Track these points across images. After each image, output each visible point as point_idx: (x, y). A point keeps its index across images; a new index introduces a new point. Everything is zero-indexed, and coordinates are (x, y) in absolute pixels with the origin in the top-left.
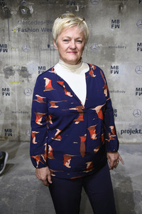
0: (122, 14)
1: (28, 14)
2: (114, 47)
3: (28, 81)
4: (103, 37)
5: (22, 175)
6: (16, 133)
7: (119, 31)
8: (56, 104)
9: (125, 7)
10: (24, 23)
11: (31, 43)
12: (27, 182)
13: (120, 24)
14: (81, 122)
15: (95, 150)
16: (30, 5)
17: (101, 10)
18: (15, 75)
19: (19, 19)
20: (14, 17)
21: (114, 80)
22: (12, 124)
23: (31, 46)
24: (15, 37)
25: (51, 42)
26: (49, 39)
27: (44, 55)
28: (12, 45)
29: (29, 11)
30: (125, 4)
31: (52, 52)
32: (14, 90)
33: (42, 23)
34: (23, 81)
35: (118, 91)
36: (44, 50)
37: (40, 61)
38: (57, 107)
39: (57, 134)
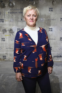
1: (13, 6)
3: (13, 35)
4: (45, 15)
5: (10, 75)
6: (8, 57)
7: (52, 13)
8: (24, 44)
9: (55, 2)
10: (11, 10)
11: (14, 18)
12: (13, 78)
13: (53, 10)
14: (35, 52)
15: (42, 65)
16: (14, 2)
17: (44, 4)
18: (7, 32)
19: (9, 8)
20: (6, 7)
21: (50, 34)
22: (6, 54)
23: (14, 20)
24: (7, 16)
25: (23, 18)
26: (22, 16)
27: (20, 24)
28: (6, 19)
29: (13, 4)
30: (55, 1)
31: (23, 22)
32: (7, 39)
33: (19, 10)
34: (11, 35)
35: (52, 39)
36: (20, 21)
37: (18, 26)
38: (25, 45)
39: (25, 58)
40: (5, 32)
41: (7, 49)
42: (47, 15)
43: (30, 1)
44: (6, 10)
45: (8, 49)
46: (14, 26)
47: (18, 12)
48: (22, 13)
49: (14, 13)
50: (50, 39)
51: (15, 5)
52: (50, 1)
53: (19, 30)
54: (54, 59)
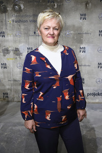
0: (88, 9)
1: (20, 10)
2: (82, 33)
3: (20, 58)
4: (74, 26)
5: (15, 126)
6: (11, 96)
7: (86, 22)
9: (90, 4)
10: (17, 16)
11: (22, 30)
12: (19, 131)
13: (87, 17)
14: (57, 87)
15: (68, 107)
16: (21, 3)
17: (72, 7)
19: (13, 13)
20: (9, 12)
21: (82, 57)
23: (22, 33)
24: (10, 27)
25: (37, 30)
26: (35, 28)
27: (32, 39)
29: (21, 7)
33: (30, 16)
34: (16, 58)
35: (85, 65)
36: (31, 36)
37: (29, 44)
38: (40, 76)
40: (7, 53)
41: (10, 82)
43: (49, 2)
45: (12, 82)
46: (23, 44)
47: (29, 21)
48: (35, 21)
49: (23, 22)
50: (82, 65)
51: (24, 8)
52: (82, 3)
53: (31, 50)
54: (88, 99)
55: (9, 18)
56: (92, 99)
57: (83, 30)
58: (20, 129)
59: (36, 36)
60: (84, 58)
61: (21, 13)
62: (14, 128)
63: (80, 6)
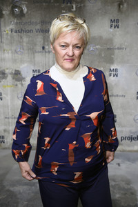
0: (122, 12)
1: (22, 14)
2: (113, 49)
3: (22, 85)
4: (101, 37)
5: (14, 185)
6: (8, 140)
7: (118, 32)
8: (47, 111)
9: (125, 5)
10: (17, 23)
11: (25, 44)
12: (20, 193)
13: (120, 24)
16: (24, 4)
17: (99, 10)
18: (8, 78)
19: (12, 19)
20: (6, 16)
21: (113, 84)
22: (5, 131)
23: (25, 48)
24: (7, 39)
25: (46, 44)
26: (44, 40)
27: (39, 58)
28: (5, 47)
29: (22, 10)
30: (125, 1)
31: (47, 54)
32: (7, 95)
33: (36, 24)
34: (16, 85)
35: (117, 96)
36: (39, 52)
37: (35, 64)
38: (47, 113)
39: (46, 142)
40: (3, 78)
41: (7, 120)
42: (104, 37)
43: (64, 3)
44: (5, 23)
45: (10, 120)
46: (25, 65)
47: (34, 30)
49: (25, 31)
50: (112, 96)
51: (27, 12)
52: (113, 3)
53: (38, 74)
54: (122, 145)
55: (5, 26)
56: (129, 146)
57: (114, 44)
58: (22, 191)
59: (46, 52)
60: (116, 84)
61: (23, 18)
62: (12, 189)
63: (110, 7)
